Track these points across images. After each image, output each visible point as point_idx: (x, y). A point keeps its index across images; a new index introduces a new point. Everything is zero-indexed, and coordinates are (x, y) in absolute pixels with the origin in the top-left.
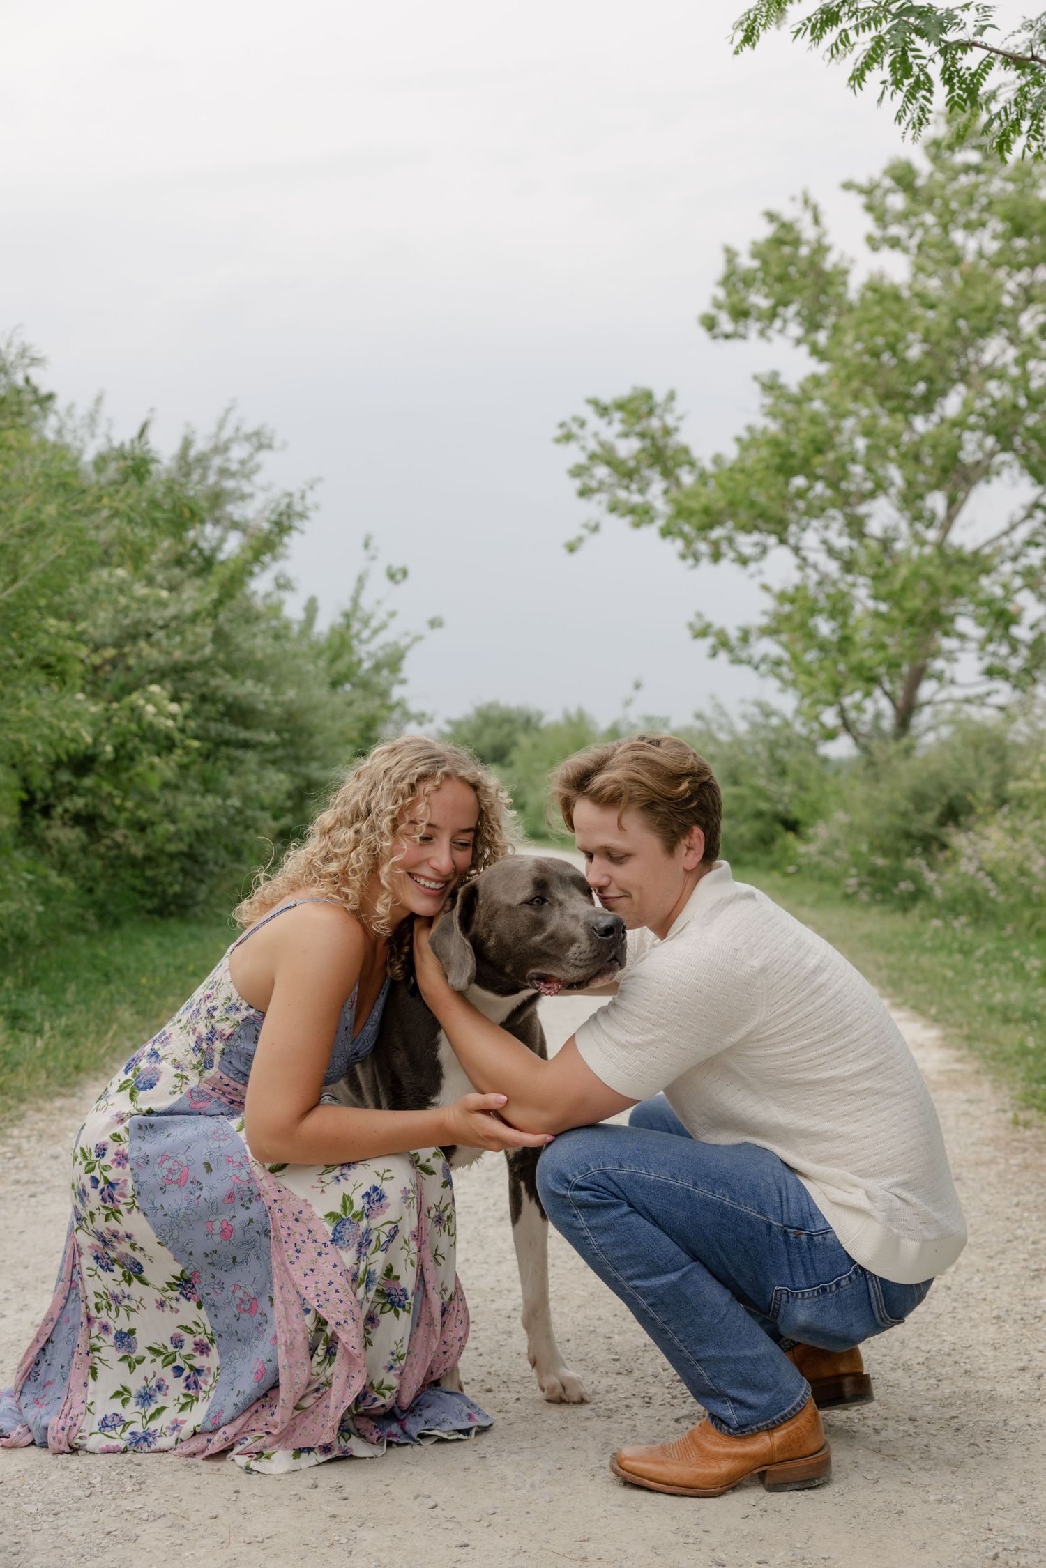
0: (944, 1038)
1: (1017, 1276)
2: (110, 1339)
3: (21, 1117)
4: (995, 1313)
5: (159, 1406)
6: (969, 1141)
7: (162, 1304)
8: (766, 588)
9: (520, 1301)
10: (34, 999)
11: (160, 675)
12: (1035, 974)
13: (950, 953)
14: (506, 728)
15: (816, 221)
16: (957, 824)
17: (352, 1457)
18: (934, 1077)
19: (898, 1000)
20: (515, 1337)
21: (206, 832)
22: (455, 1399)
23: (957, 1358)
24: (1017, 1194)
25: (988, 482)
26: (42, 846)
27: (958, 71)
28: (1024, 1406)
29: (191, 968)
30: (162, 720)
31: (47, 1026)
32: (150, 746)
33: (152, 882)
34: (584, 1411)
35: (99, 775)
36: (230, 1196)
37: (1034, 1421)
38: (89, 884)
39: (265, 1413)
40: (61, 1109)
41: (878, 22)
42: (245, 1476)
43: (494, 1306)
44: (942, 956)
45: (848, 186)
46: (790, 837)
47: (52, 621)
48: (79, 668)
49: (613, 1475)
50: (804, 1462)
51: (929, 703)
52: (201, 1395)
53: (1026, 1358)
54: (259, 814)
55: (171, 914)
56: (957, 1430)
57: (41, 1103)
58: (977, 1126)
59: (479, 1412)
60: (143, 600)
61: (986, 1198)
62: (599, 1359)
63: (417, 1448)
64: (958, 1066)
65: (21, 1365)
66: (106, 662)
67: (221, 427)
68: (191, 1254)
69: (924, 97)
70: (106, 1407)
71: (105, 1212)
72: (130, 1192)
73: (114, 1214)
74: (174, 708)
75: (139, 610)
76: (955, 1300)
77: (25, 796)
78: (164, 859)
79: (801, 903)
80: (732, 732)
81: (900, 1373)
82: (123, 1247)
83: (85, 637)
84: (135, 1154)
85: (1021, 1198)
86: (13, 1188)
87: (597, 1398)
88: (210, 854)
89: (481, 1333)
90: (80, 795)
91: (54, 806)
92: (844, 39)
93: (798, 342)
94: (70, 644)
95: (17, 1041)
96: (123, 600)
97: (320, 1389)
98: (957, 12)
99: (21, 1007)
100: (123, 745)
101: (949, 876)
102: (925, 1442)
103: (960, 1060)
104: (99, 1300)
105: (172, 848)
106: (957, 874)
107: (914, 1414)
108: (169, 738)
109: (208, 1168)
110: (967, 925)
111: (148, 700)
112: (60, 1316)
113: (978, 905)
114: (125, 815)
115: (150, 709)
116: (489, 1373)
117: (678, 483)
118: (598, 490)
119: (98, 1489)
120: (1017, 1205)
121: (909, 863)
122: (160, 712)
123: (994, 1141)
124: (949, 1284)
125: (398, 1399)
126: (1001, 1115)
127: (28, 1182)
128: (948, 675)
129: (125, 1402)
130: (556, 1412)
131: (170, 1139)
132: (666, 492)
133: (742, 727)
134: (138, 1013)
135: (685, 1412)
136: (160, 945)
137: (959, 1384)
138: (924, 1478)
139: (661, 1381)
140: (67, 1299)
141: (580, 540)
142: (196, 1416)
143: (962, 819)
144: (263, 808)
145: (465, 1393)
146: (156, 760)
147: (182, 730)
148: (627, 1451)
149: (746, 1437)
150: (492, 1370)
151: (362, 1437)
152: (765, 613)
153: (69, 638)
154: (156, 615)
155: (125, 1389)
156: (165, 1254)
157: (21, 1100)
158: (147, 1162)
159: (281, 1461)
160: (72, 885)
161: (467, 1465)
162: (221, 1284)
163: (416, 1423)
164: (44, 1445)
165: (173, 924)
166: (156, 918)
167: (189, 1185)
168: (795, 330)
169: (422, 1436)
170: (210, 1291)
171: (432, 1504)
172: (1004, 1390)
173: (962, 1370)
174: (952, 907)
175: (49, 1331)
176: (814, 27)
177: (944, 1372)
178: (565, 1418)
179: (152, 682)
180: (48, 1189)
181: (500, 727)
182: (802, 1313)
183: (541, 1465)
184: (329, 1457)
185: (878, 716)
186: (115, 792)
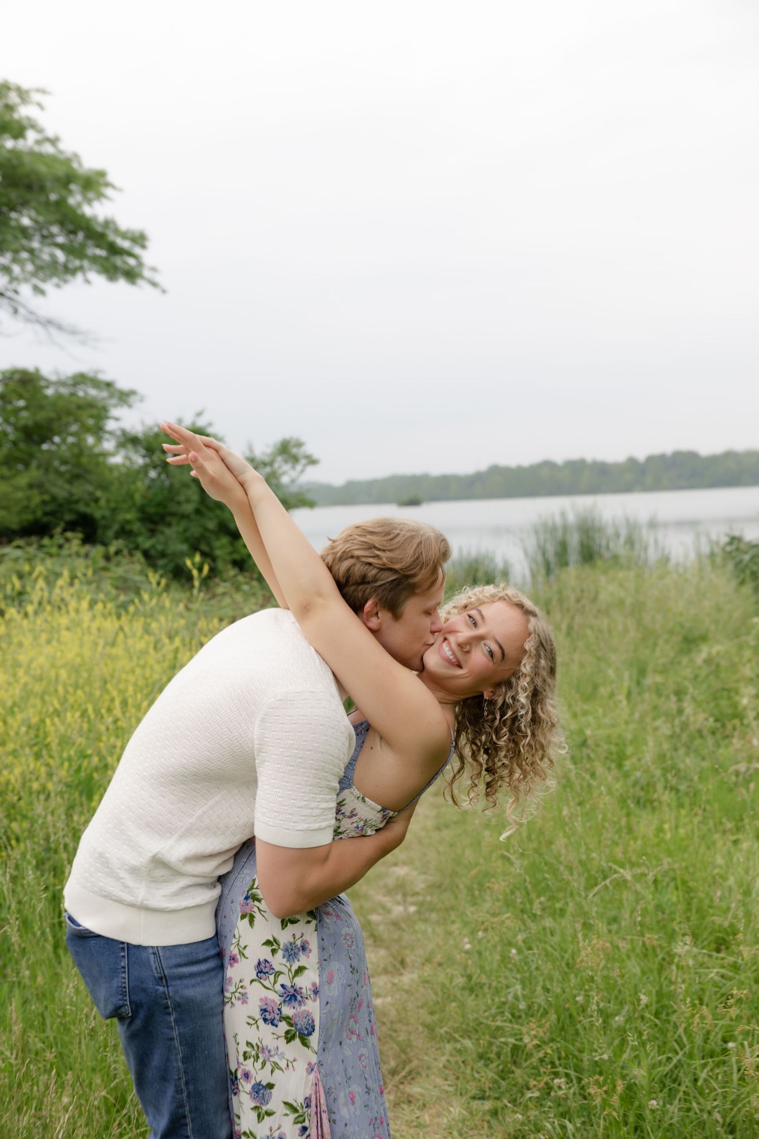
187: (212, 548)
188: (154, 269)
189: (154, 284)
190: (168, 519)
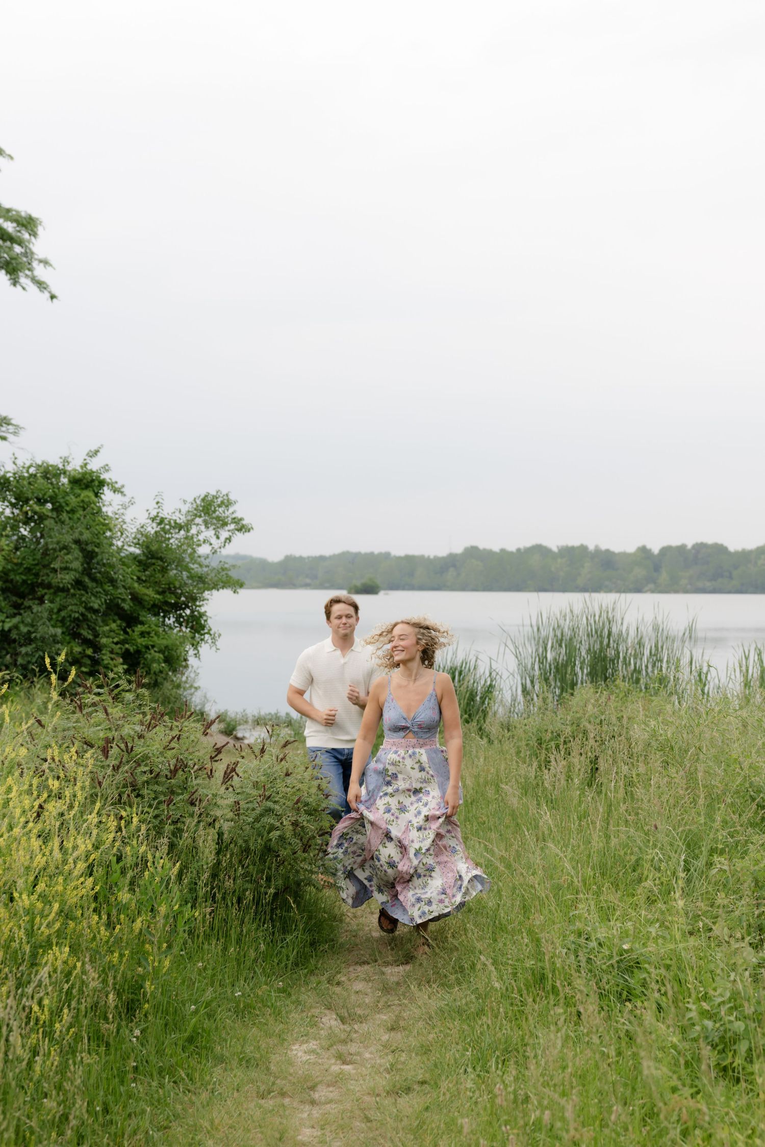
187: (96, 635)
188: (45, 262)
189: (41, 285)
190: (40, 591)
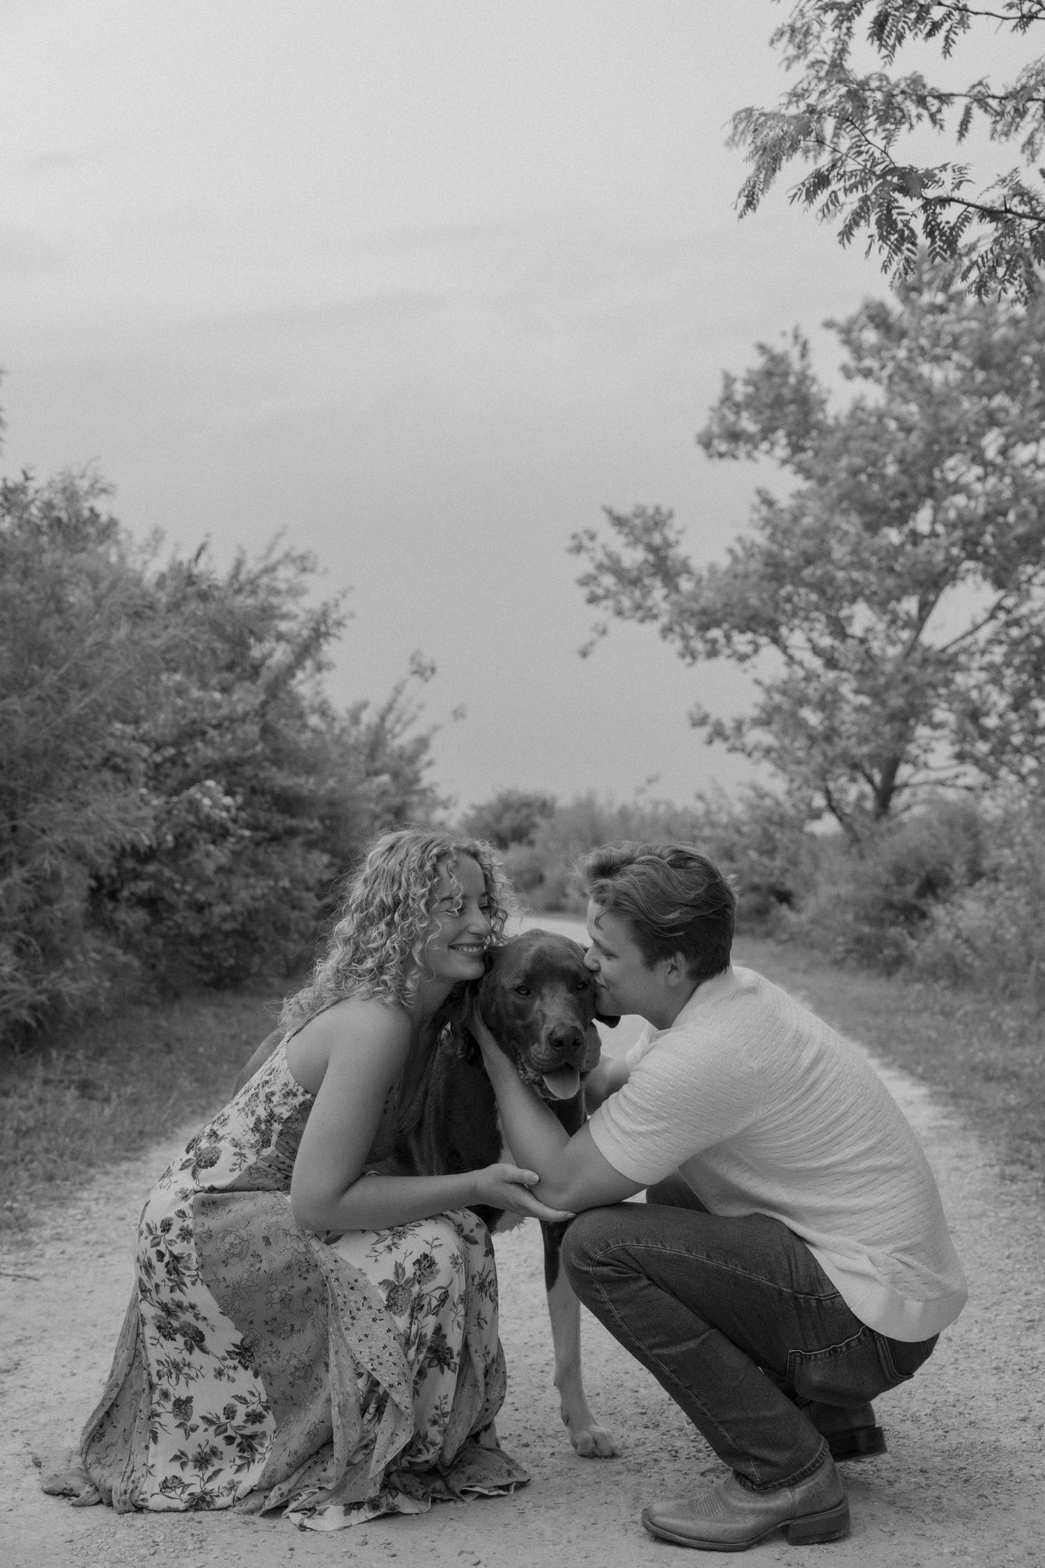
0: (931, 1096)
1: (1014, 1327)
2: (169, 1406)
3: (91, 1180)
4: (994, 1364)
5: (216, 1468)
6: (961, 1195)
7: (219, 1373)
8: (758, 682)
9: (553, 1355)
10: (103, 1068)
11: (213, 769)
12: (1011, 1034)
13: (933, 1014)
14: (524, 812)
15: (803, 355)
16: (936, 897)
17: (399, 1514)
18: (924, 1133)
19: (889, 1059)
20: (548, 1391)
21: (257, 911)
22: (494, 1456)
23: (961, 1409)
24: (1009, 1246)
25: (954, 586)
26: (110, 927)
27: (939, 225)
28: (1027, 1457)
29: (244, 1037)
30: (217, 811)
31: (114, 1095)
32: (206, 835)
33: (209, 957)
34: (615, 1465)
35: (160, 862)
36: (289, 1267)
37: (1037, 1472)
38: (152, 960)
39: (319, 1468)
40: (127, 1173)
41: (863, 183)
42: (299, 1533)
43: (528, 1361)
44: (926, 1016)
45: (829, 325)
46: (784, 909)
47: (118, 725)
48: (142, 766)
49: (643, 1529)
50: (824, 1516)
51: (906, 785)
52: (258, 1456)
53: (1026, 1408)
54: (304, 894)
55: (226, 987)
56: (966, 1481)
57: (108, 1166)
58: (967, 1181)
59: (518, 1468)
60: (198, 702)
61: (980, 1250)
62: (627, 1412)
63: (460, 1505)
64: (946, 1122)
65: (86, 1427)
66: (166, 760)
67: (271, 549)
68: (251, 1322)
69: (908, 249)
70: (165, 1469)
71: (171, 1284)
72: (194, 1265)
73: (179, 1285)
74: (228, 801)
75: (196, 710)
76: (957, 1351)
77: (93, 883)
78: (220, 937)
79: (794, 970)
80: (729, 814)
81: (909, 1424)
82: (188, 1317)
83: (147, 737)
84: (199, 1230)
85: (1012, 1250)
86: (84, 1248)
87: (627, 1453)
88: (261, 932)
89: (516, 1388)
90: (143, 880)
91: (120, 890)
92: (834, 199)
93: (784, 462)
94: (133, 745)
95: (86, 1108)
96: (179, 702)
97: (367, 1446)
98: (936, 172)
99: (91, 1077)
100: (182, 835)
101: (929, 943)
102: (936, 1494)
103: (946, 1117)
104: (161, 1368)
105: (228, 926)
106: (936, 942)
107: (924, 1466)
108: (222, 826)
109: (267, 1241)
110: (946, 988)
111: (204, 794)
112: (124, 1382)
113: (956, 971)
114: (184, 898)
115: (206, 802)
116: (526, 1428)
117: (677, 589)
118: (606, 597)
119: (161, 1547)
120: (1009, 1257)
121: (893, 932)
122: (215, 805)
123: (983, 1195)
124: (950, 1335)
125: (441, 1456)
126: (988, 1169)
127: (97, 1243)
128: (922, 759)
129: (183, 1465)
130: (588, 1467)
131: (232, 1215)
132: (666, 598)
133: (739, 809)
134: (197, 1080)
135: (709, 1466)
136: (216, 1015)
137: (966, 1435)
138: (937, 1530)
139: (686, 1435)
140: (131, 1365)
141: (592, 644)
142: (252, 1477)
143: (939, 891)
144: (308, 889)
145: (503, 1448)
146: (211, 848)
147: (235, 821)
148: (658, 1507)
149: (769, 1493)
150: (528, 1425)
151: (408, 1493)
152: (756, 705)
153: (134, 738)
154: (209, 714)
155: (182, 1453)
156: (226, 1324)
157: (90, 1164)
158: (210, 1237)
159: (332, 1518)
160: (136, 963)
161: (507, 1521)
162: (278, 1352)
163: (459, 1480)
164: (110, 1504)
165: (228, 997)
166: (213, 990)
167: (249, 1257)
168: (782, 452)
169: (464, 1492)
170: (268, 1359)
171: (476, 1561)
172: (1008, 1441)
173: (967, 1421)
174: (931, 972)
175: (114, 1396)
176: (808, 190)
177: (950, 1422)
178: (598, 1472)
179: (207, 777)
180: (115, 1249)
181: (518, 810)
182: (816, 1374)
183: (577, 1521)
184: (378, 1513)
185: (862, 797)
186: (175, 878)
